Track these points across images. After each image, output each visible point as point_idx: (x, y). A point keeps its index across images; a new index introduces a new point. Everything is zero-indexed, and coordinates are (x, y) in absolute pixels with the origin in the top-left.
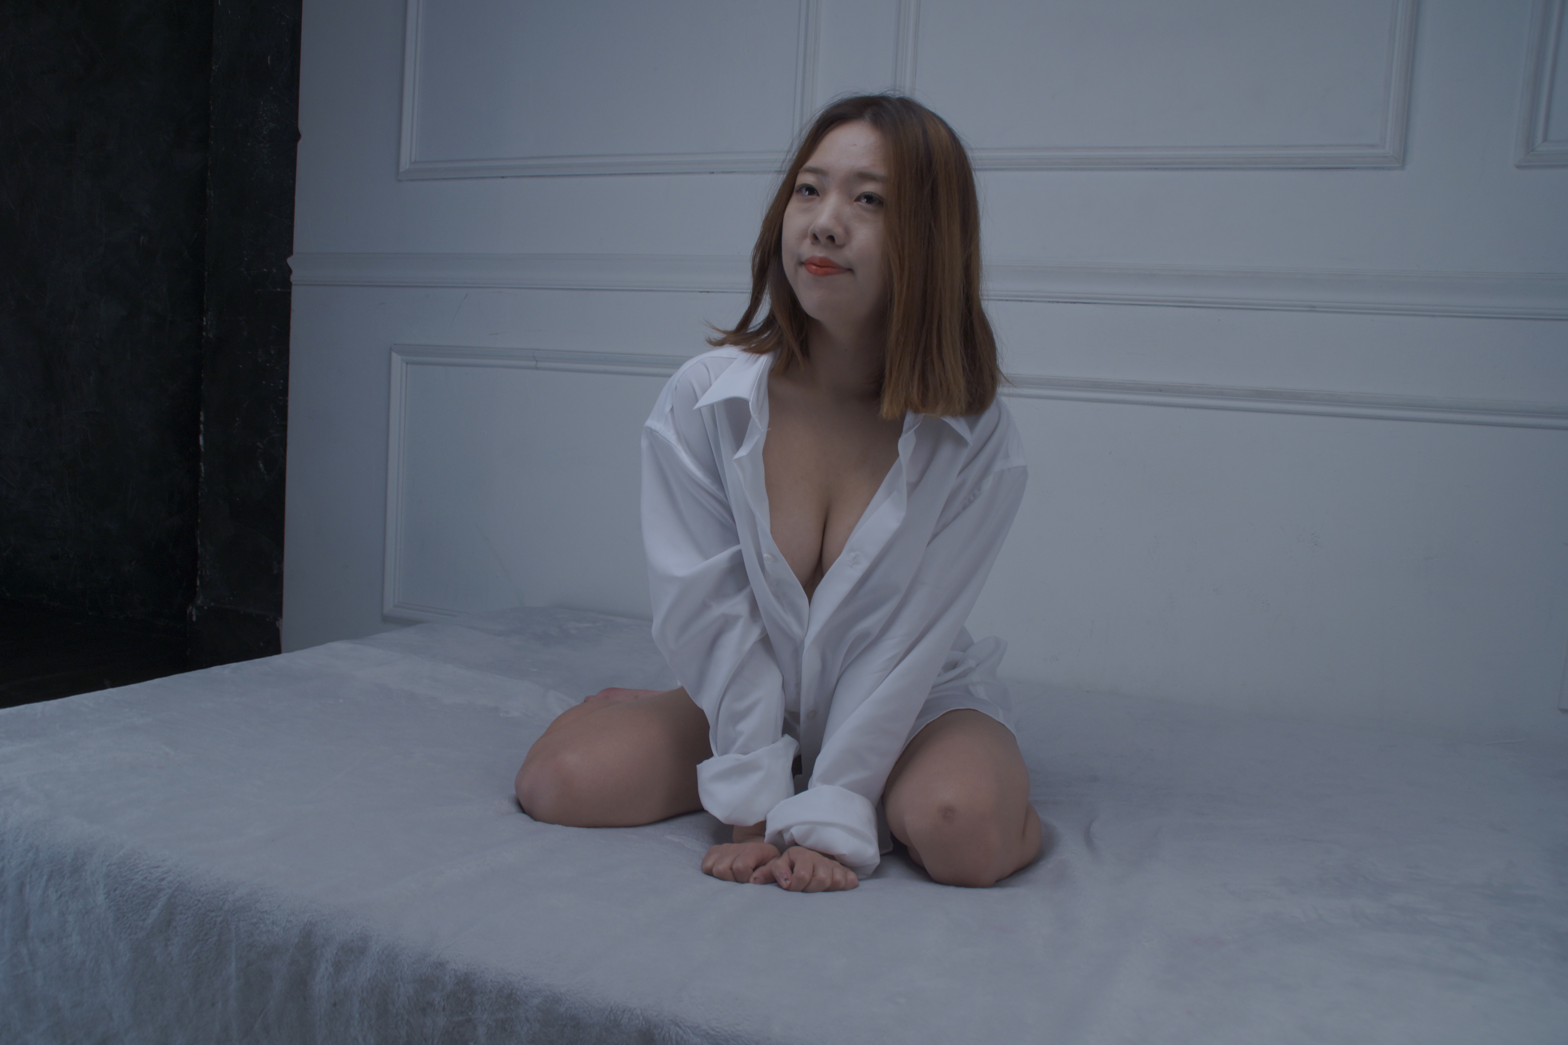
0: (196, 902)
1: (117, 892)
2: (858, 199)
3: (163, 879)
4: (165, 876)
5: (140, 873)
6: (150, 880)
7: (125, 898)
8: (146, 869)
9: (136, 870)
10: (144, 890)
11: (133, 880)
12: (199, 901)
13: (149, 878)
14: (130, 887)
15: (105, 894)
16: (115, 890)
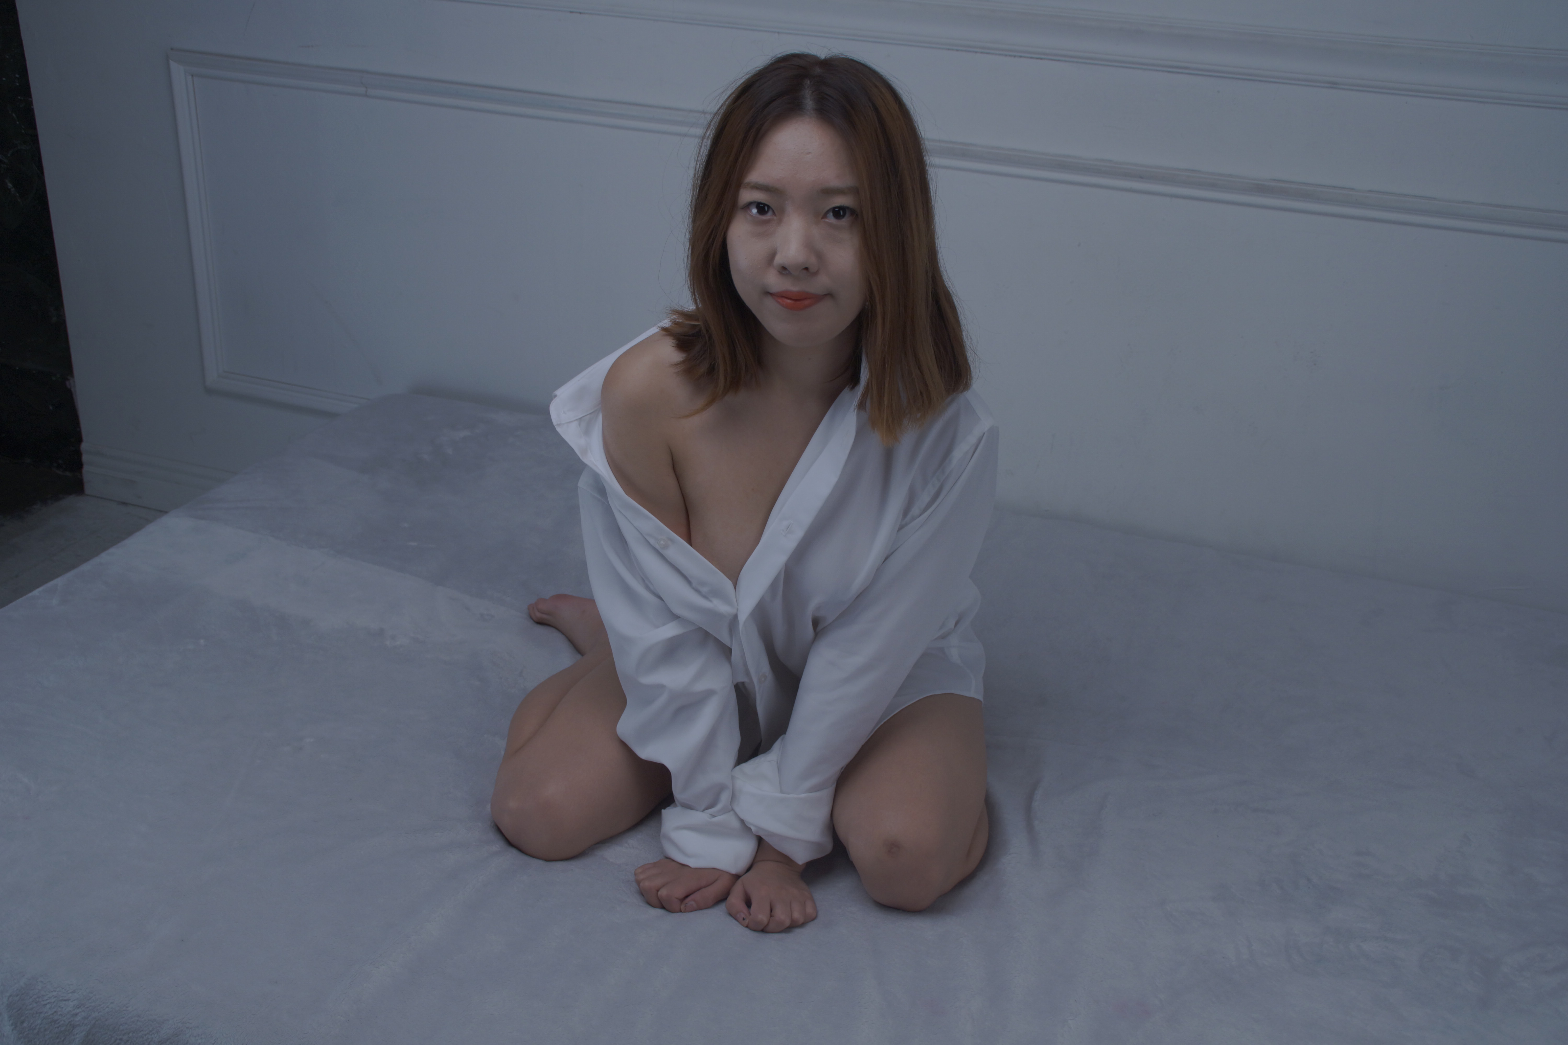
0: (118, 1041)
1: (25, 1025)
2: (825, 216)
3: (76, 1014)
4: (78, 1011)
5: (48, 1006)
6: (60, 1015)
7: (36, 1031)
8: (54, 1002)
9: (43, 1003)
10: (56, 1026)
11: (41, 1013)
12: (121, 1039)
13: (59, 1013)
14: (39, 1022)
15: (12, 1025)
16: (22, 1022)
